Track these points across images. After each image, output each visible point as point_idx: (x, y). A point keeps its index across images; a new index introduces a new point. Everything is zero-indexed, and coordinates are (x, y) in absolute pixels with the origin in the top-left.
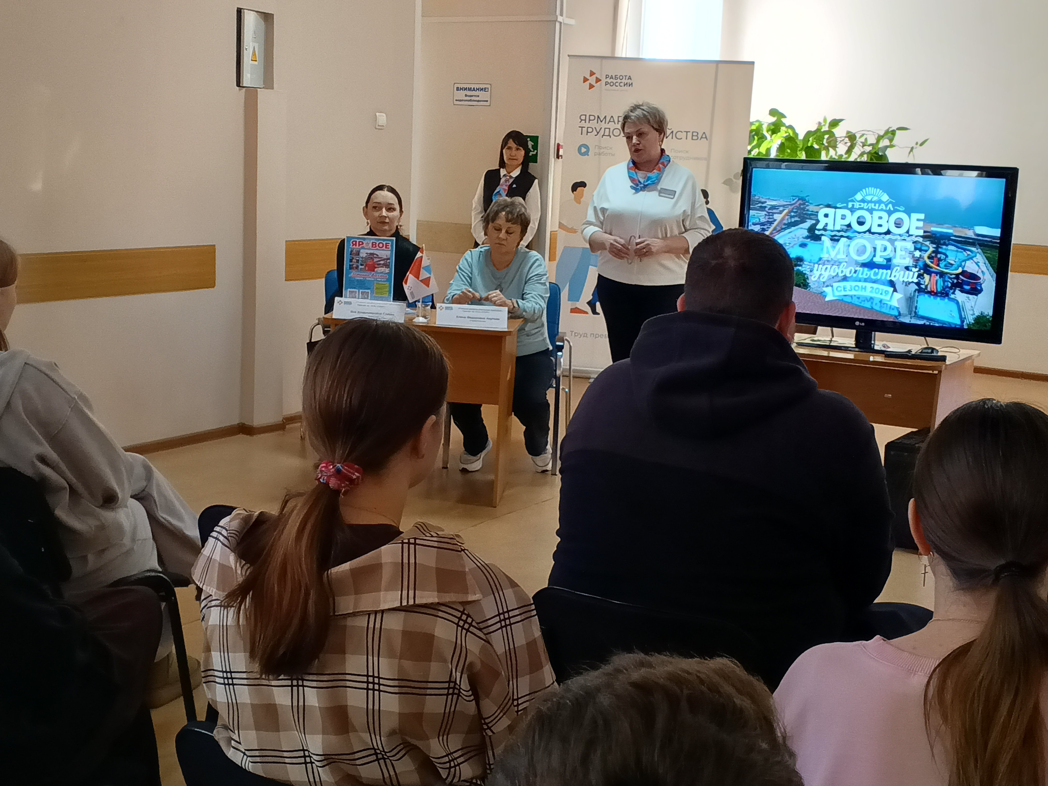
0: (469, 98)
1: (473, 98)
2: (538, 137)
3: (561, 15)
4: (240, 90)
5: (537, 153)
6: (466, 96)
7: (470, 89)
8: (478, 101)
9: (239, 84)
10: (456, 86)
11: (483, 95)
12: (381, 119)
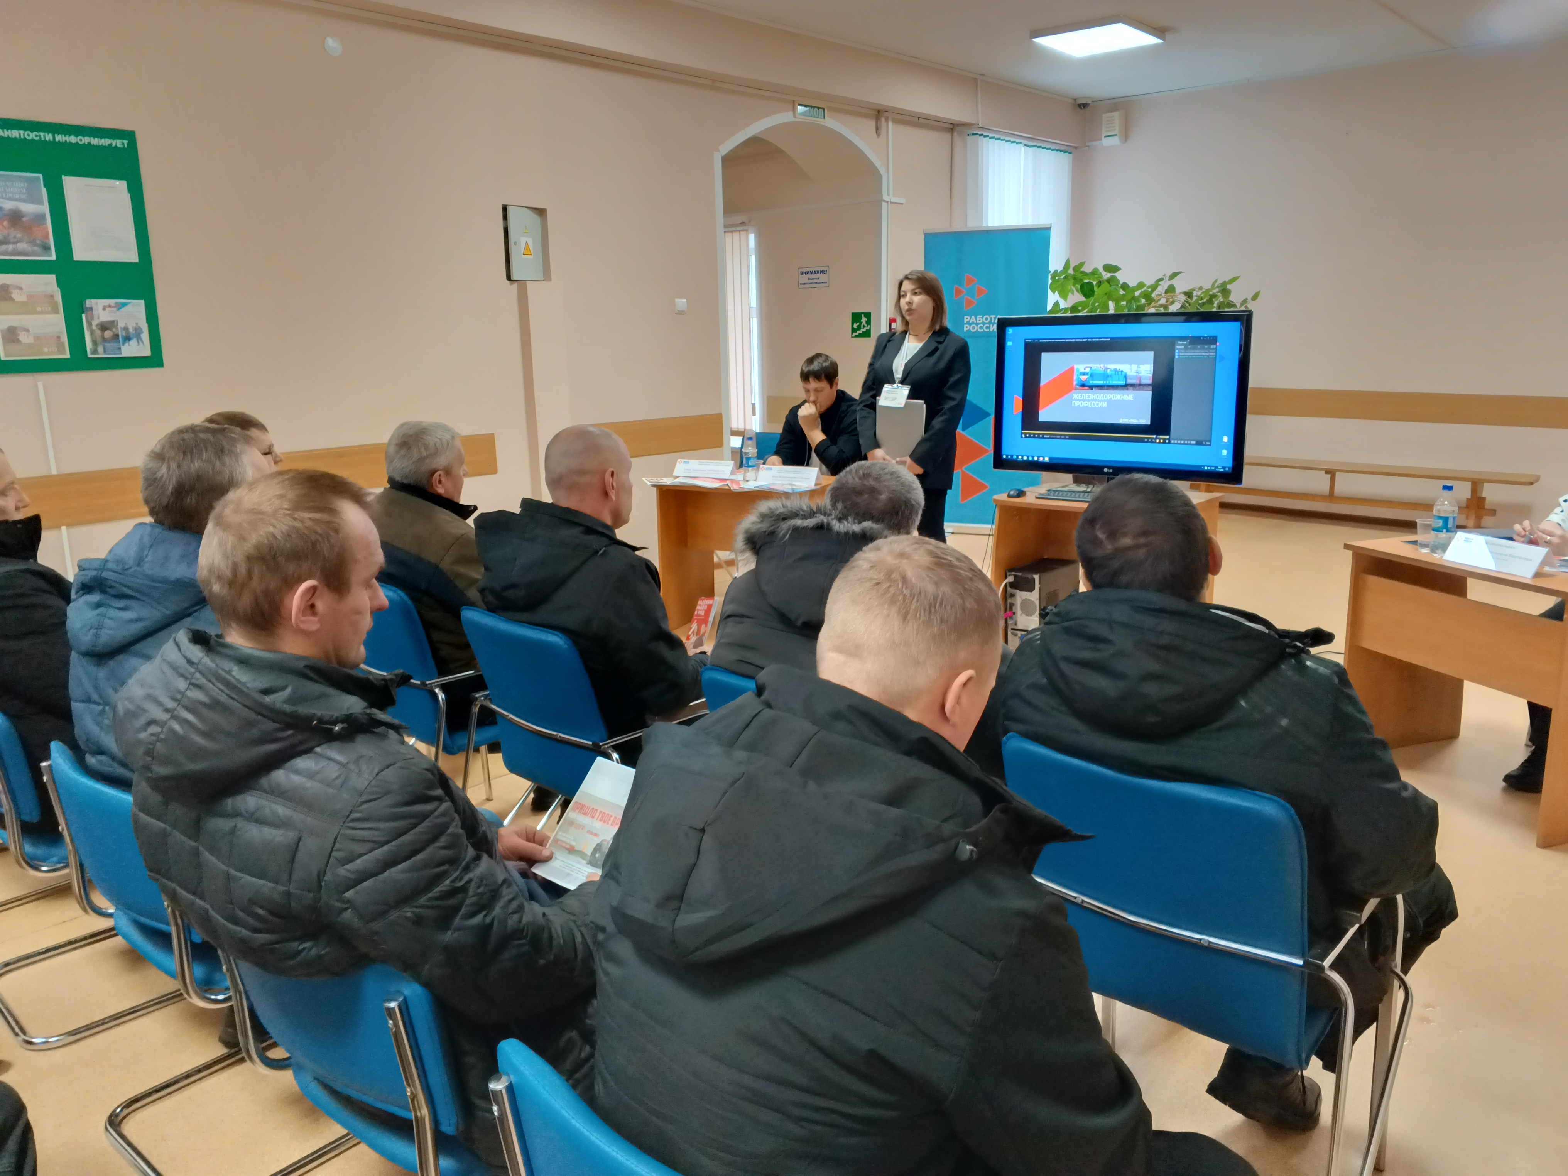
0: (811, 281)
1: (815, 281)
2: (870, 313)
3: (888, 195)
4: (511, 284)
5: (870, 328)
6: (809, 279)
7: (812, 272)
8: (819, 283)
9: (509, 278)
10: (801, 270)
11: (823, 277)
12: (681, 303)
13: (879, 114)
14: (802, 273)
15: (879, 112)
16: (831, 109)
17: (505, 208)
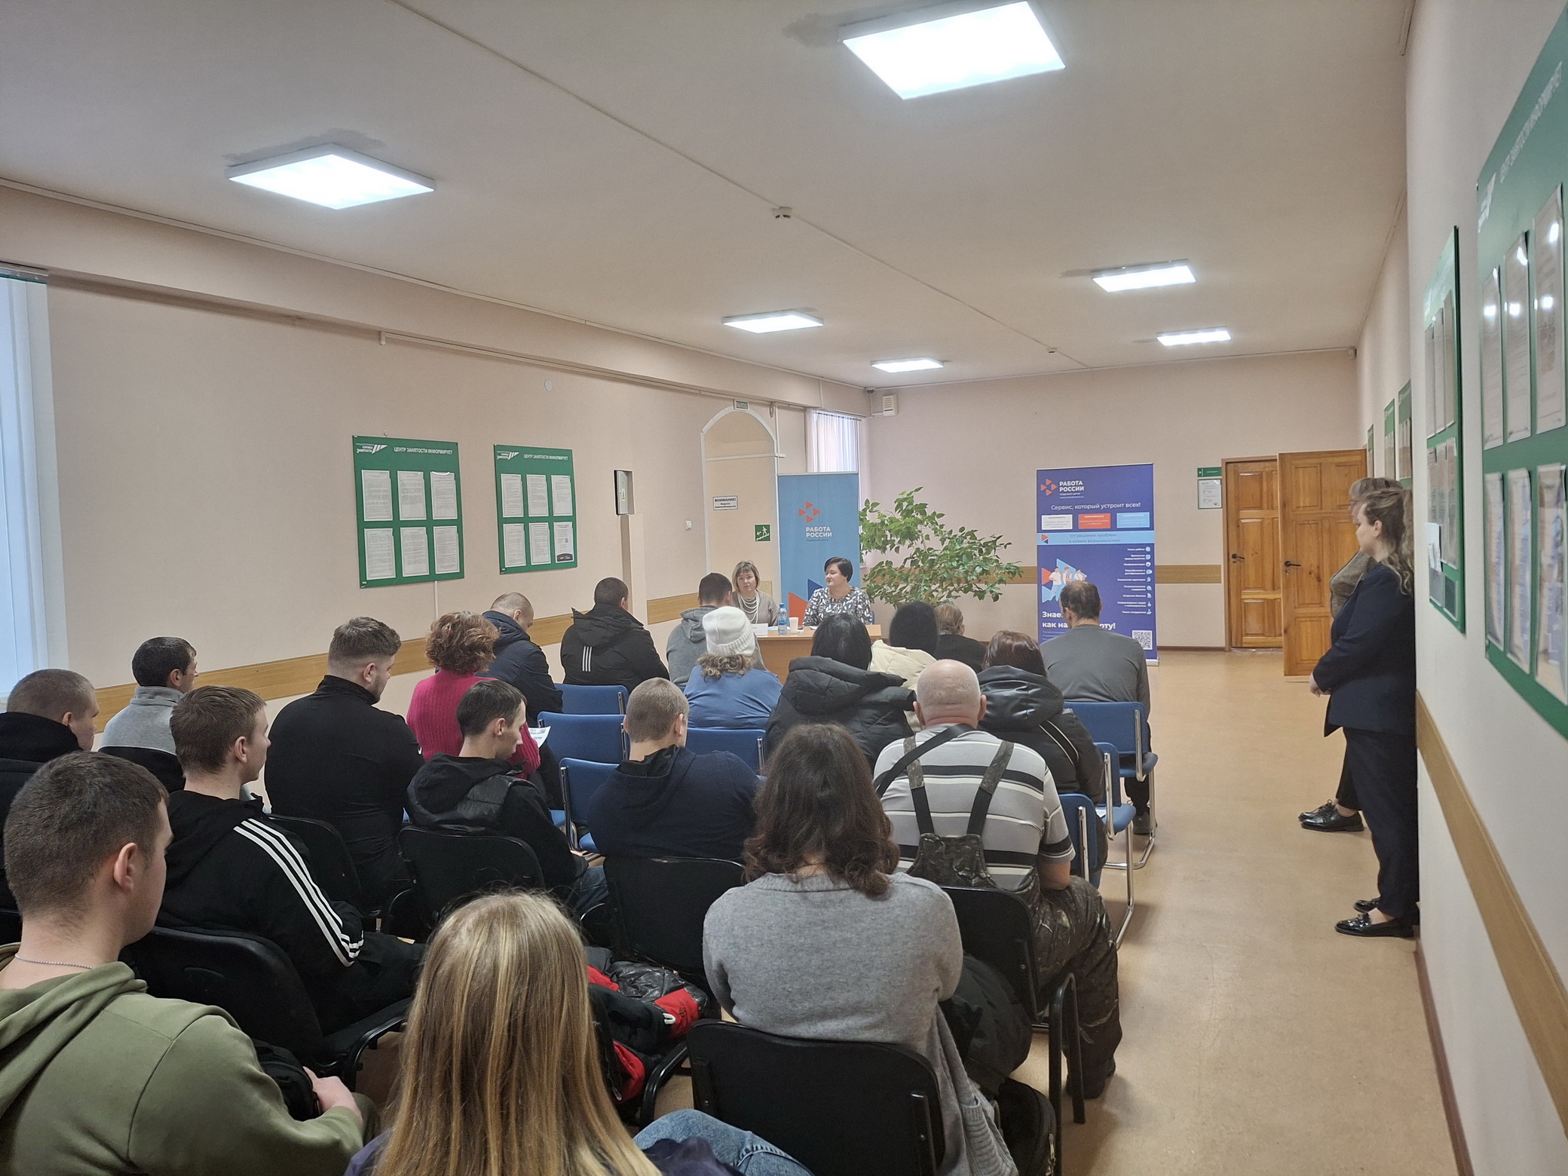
0: (723, 506)
1: (726, 505)
2: (769, 526)
3: (778, 453)
4: (619, 516)
6: (722, 504)
7: (724, 500)
8: (730, 505)
9: (617, 514)
11: (732, 503)
12: (689, 524)
13: (771, 404)
14: (716, 500)
15: (771, 402)
16: (751, 403)
17: (615, 472)
